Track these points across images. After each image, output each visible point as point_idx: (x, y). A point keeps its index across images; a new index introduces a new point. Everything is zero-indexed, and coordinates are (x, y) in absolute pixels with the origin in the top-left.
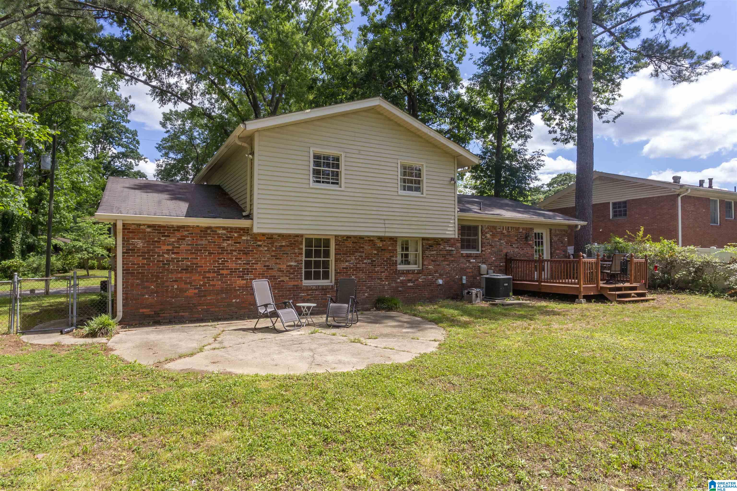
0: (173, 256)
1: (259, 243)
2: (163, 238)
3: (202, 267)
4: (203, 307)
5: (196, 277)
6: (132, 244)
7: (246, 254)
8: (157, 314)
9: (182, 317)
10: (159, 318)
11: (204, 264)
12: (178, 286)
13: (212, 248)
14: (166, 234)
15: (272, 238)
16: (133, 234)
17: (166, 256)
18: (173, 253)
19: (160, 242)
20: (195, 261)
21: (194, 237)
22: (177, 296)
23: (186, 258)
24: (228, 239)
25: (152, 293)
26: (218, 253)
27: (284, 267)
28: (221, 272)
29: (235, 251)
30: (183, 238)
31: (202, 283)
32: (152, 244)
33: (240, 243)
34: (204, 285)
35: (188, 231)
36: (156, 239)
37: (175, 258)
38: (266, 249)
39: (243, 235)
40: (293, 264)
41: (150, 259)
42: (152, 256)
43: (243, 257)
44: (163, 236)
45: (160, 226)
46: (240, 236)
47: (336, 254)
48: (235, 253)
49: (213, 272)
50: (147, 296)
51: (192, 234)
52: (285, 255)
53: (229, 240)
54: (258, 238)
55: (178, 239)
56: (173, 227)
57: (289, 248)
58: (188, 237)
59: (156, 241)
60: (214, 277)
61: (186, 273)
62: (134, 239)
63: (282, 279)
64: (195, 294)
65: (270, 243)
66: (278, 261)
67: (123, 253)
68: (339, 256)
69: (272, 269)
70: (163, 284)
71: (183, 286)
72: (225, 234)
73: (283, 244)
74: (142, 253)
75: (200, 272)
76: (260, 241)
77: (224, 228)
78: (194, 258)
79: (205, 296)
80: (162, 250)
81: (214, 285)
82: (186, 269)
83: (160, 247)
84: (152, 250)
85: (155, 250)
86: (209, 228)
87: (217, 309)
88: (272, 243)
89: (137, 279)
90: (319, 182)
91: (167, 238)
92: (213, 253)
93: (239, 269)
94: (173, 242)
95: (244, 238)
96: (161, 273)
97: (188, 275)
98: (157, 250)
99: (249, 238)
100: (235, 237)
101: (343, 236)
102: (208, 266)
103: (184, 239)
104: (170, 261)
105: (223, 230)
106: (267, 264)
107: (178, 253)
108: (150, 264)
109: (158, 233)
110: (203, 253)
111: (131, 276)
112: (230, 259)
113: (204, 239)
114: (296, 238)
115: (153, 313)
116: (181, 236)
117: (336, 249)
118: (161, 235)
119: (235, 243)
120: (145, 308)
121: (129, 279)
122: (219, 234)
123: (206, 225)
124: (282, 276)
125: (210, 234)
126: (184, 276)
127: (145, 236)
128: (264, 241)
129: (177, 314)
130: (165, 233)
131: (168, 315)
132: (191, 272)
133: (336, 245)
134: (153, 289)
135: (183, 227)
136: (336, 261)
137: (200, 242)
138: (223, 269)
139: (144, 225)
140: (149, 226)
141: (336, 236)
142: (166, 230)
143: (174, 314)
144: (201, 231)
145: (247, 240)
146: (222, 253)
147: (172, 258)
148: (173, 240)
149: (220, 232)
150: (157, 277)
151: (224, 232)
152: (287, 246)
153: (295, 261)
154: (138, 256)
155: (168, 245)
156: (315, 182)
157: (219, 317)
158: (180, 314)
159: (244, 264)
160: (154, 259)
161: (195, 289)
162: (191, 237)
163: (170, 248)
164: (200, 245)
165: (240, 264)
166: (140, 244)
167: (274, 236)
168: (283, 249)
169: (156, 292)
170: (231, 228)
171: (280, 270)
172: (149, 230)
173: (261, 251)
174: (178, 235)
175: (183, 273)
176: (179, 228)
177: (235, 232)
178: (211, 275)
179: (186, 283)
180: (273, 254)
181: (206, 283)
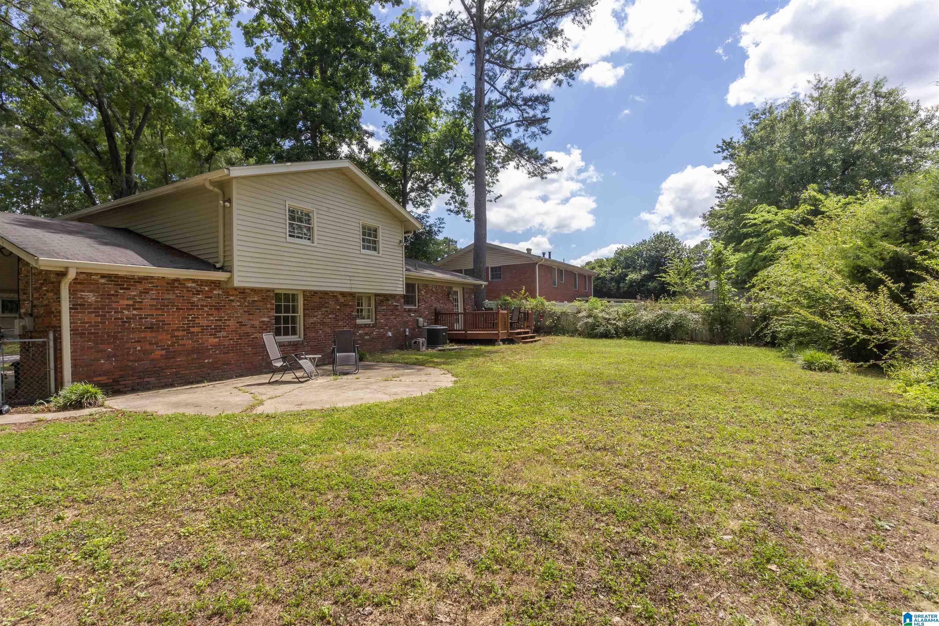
0: (135, 312)
1: (232, 298)
2: (122, 291)
3: (170, 324)
4: (172, 371)
5: (163, 336)
6: (81, 298)
7: (218, 309)
8: (116, 381)
9: (148, 383)
10: (119, 387)
11: (172, 321)
12: (142, 347)
13: (180, 303)
14: (125, 286)
15: (244, 293)
16: (82, 286)
17: (126, 312)
18: (134, 309)
19: (117, 295)
20: (161, 318)
21: (159, 290)
22: (139, 360)
23: (150, 315)
24: (198, 292)
25: (108, 357)
26: (187, 309)
27: (257, 323)
28: (192, 330)
29: (206, 306)
30: (146, 292)
31: (170, 343)
32: (108, 299)
33: (211, 297)
34: (173, 345)
35: (152, 283)
36: (112, 292)
37: (137, 315)
38: (239, 304)
39: (215, 289)
40: (265, 319)
41: (105, 316)
42: (108, 312)
43: (215, 312)
44: (121, 289)
45: (117, 276)
46: (211, 291)
47: (304, 309)
48: (206, 309)
49: (182, 330)
50: (102, 361)
51: (157, 287)
52: (258, 311)
53: (199, 294)
54: (231, 293)
55: (140, 292)
56: (133, 278)
57: (261, 303)
58: (152, 290)
59: (113, 295)
60: (184, 336)
61: (151, 332)
62: (84, 291)
63: (255, 335)
64: (162, 355)
65: (243, 298)
66: (251, 316)
67: (70, 308)
68: (307, 312)
69: (246, 325)
70: (124, 346)
71: (147, 347)
72: (195, 288)
73: (256, 299)
74: (94, 308)
75: (168, 330)
76: (232, 295)
77: (194, 281)
78: (160, 315)
79: (174, 358)
80: (120, 305)
81: (184, 345)
82: (150, 328)
83: (118, 302)
84: (108, 305)
85: (111, 305)
86: (177, 280)
87: (187, 372)
88: (244, 298)
89: (88, 341)
90: (293, 236)
91: (126, 291)
92: (181, 309)
93: (211, 326)
94: (135, 296)
95: (215, 292)
96: (120, 332)
97: (154, 334)
98: (114, 305)
99: (221, 292)
100: (206, 291)
101: (310, 291)
102: (175, 324)
103: (148, 293)
104: (131, 318)
105: (193, 282)
106: (240, 320)
107: (141, 309)
108: (105, 323)
109: (115, 285)
110: (171, 309)
111: (81, 337)
112: (201, 315)
113: (171, 292)
114: (268, 293)
115: (111, 381)
116: (144, 289)
117: (304, 305)
118: (119, 287)
119: (206, 297)
120: (100, 375)
121: (78, 341)
122: (188, 287)
123: (174, 277)
124: (256, 333)
125: (178, 287)
126: (149, 335)
127: (98, 288)
128: (237, 295)
129: (142, 380)
130: (123, 285)
131: (130, 382)
132: (157, 331)
133: (304, 300)
134: (109, 352)
135: (146, 278)
136: (304, 316)
137: (167, 296)
138: (194, 327)
139: (96, 274)
140: (103, 276)
141: (304, 291)
142: (125, 282)
143: (138, 381)
144: (168, 283)
145: (219, 294)
146: (192, 309)
147: (133, 315)
148: (135, 293)
149: (190, 285)
150: (115, 338)
151: (194, 285)
152: (260, 301)
153: (268, 317)
154: (89, 313)
155: (128, 299)
156: (290, 236)
157: (191, 380)
158: (145, 380)
159: (216, 320)
160: (111, 316)
161: (162, 350)
162: (156, 290)
163: (130, 302)
164: (166, 299)
165: (212, 320)
166: (91, 298)
167: (247, 291)
168: (256, 304)
169: (115, 356)
170: (202, 281)
171: (253, 326)
172: (103, 281)
173: (234, 306)
174: (140, 287)
175: (147, 332)
176: (141, 280)
177: (206, 286)
178: (180, 333)
179: (151, 344)
180: (245, 309)
181: (175, 343)
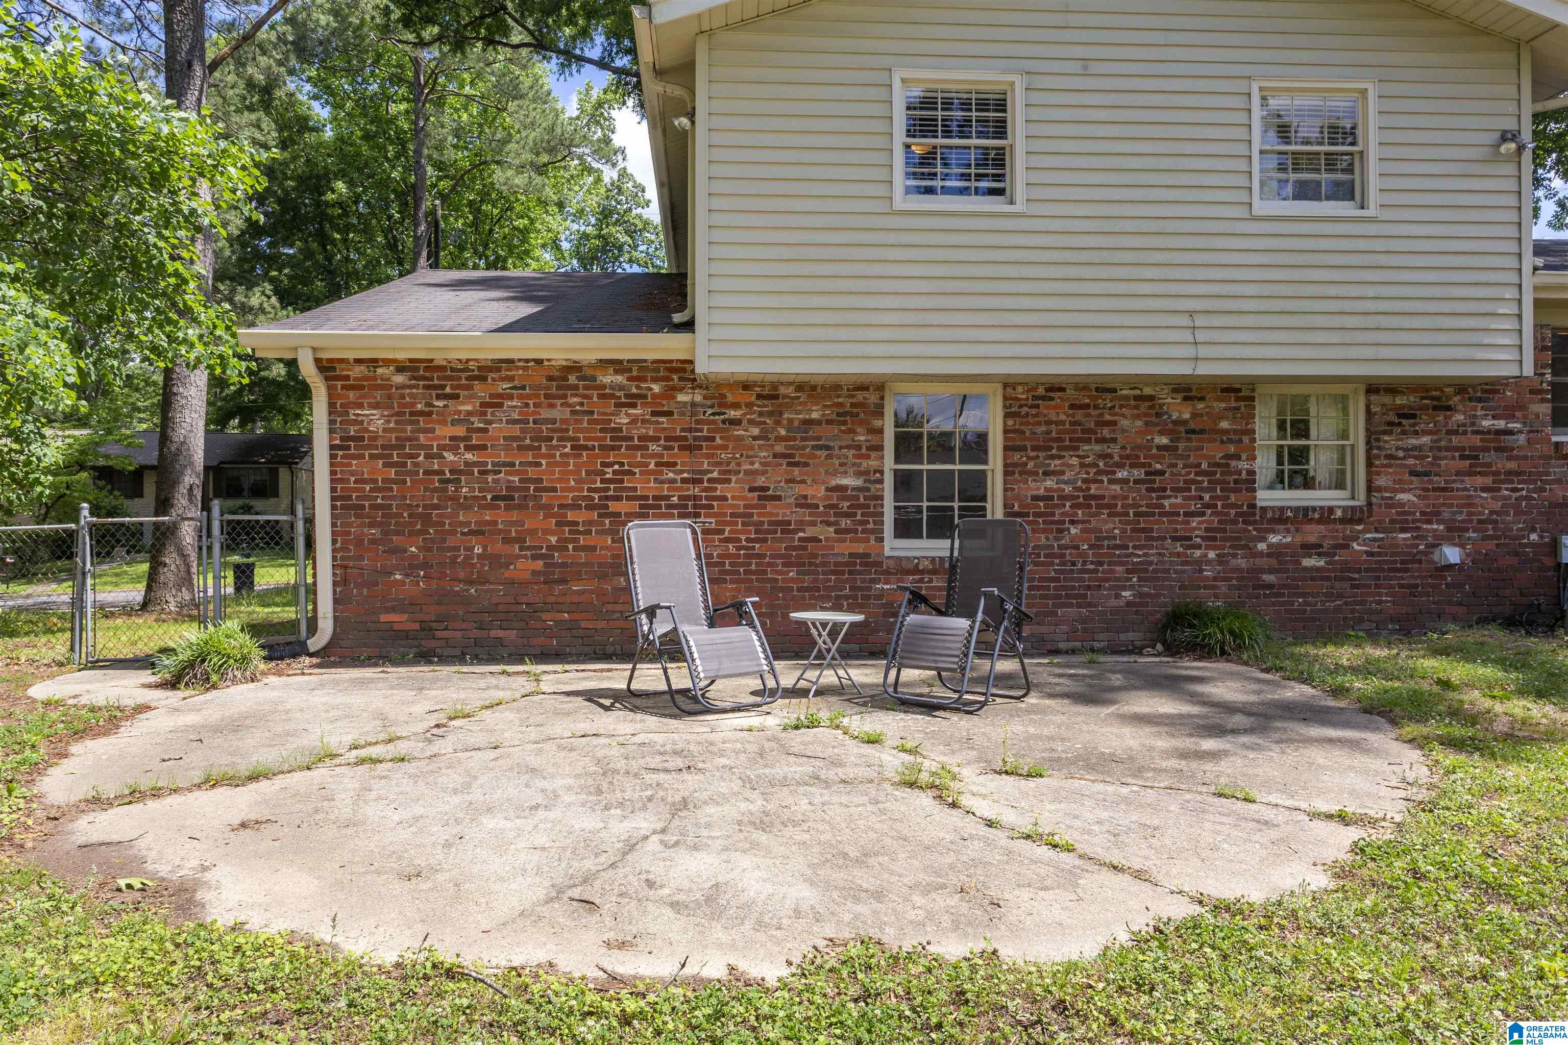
0: (469, 456)
1: (733, 414)
2: (440, 403)
3: (554, 490)
4: (559, 616)
5: (535, 521)
6: (356, 422)
7: (689, 448)
8: (427, 630)
9: (499, 642)
11: (560, 480)
12: (485, 548)
13: (581, 430)
14: (448, 390)
15: (776, 397)
16: (358, 393)
17: (449, 456)
18: (468, 448)
19: (430, 414)
20: (531, 472)
21: (528, 397)
22: (482, 580)
23: (505, 464)
24: (632, 401)
25: (410, 569)
26: (601, 447)
27: (817, 492)
28: (613, 506)
29: (656, 439)
30: (495, 402)
31: (553, 540)
32: (411, 422)
33: (669, 414)
34: (561, 547)
35: (511, 379)
36: (419, 406)
37: (475, 464)
38: (756, 431)
39: (681, 390)
40: (849, 481)
41: (404, 465)
42: (412, 456)
43: (682, 459)
44: (438, 397)
45: (430, 365)
46: (670, 392)
47: (1007, 449)
48: (653, 447)
49: (588, 507)
50: (398, 577)
51: (523, 388)
52: (823, 453)
53: (634, 406)
54: (730, 398)
55: (482, 405)
56: (466, 367)
57: (835, 429)
58: (511, 397)
59: (421, 413)
60: (591, 523)
61: (508, 508)
62: (360, 406)
63: (810, 532)
64: (535, 573)
65: (770, 414)
66: (796, 471)
67: (332, 447)
68: (1019, 456)
69: (779, 498)
70: (444, 541)
71: (498, 547)
72: (621, 388)
73: (815, 415)
74: (383, 447)
75: (549, 507)
76: (736, 406)
77: (618, 366)
78: (530, 464)
79: (563, 581)
80: (438, 438)
81: (594, 548)
82: (506, 498)
83: (433, 430)
84: (410, 439)
85: (417, 439)
86: (574, 368)
87: (602, 625)
88: (776, 414)
89: (371, 525)
91: (451, 403)
92: (585, 448)
93: (667, 498)
94: (469, 413)
95: (681, 398)
96: (436, 507)
97: (515, 516)
98: (422, 438)
99: (698, 398)
100: (654, 396)
101: (1032, 380)
102: (571, 490)
103: (500, 405)
104: (460, 472)
105: (616, 372)
106: (760, 481)
107: (485, 447)
108: (405, 482)
109: (427, 387)
110: (557, 447)
111: (356, 516)
112: (639, 465)
113: (559, 402)
114: (860, 396)
115: (416, 626)
116: (492, 396)
117: (1008, 431)
118: (434, 393)
119: (654, 414)
120: (393, 610)
121: (350, 525)
122: (604, 387)
124: (813, 524)
125: (576, 387)
126: (502, 517)
127: (390, 397)
128: (749, 405)
130: (443, 387)
131: (459, 634)
132: (522, 507)
133: (1008, 415)
134: (414, 556)
135: (496, 366)
136: (1008, 474)
137: (546, 414)
138: (618, 498)
139: (387, 362)
140: (401, 366)
141: (1006, 384)
142: (450, 378)
143: (475, 633)
144: (550, 378)
145: (693, 404)
146: (613, 448)
147: (467, 463)
148: (469, 408)
149: (607, 378)
150: (426, 519)
151: (620, 379)
152: (829, 422)
153: (858, 474)
154: (372, 457)
155: (454, 423)
156: (913, 190)
158: (493, 633)
159: (684, 481)
160: (416, 465)
161: (535, 557)
162: (520, 397)
163: (460, 431)
164: (547, 421)
165: (673, 481)
166: (376, 421)
167: (782, 390)
168: (814, 431)
169: (425, 566)
170: (640, 364)
171: (803, 503)
172: (399, 379)
173: (740, 438)
174: (481, 391)
175: (498, 507)
176: (485, 371)
177: (655, 380)
178: (580, 516)
179: (507, 540)
180: (779, 448)
181: (566, 540)
